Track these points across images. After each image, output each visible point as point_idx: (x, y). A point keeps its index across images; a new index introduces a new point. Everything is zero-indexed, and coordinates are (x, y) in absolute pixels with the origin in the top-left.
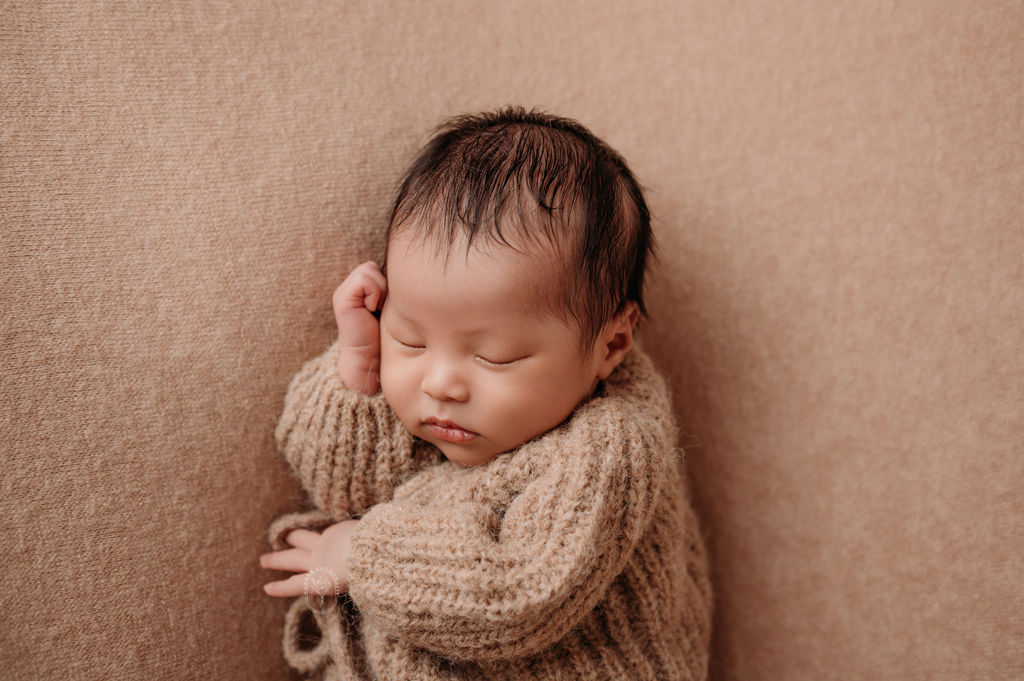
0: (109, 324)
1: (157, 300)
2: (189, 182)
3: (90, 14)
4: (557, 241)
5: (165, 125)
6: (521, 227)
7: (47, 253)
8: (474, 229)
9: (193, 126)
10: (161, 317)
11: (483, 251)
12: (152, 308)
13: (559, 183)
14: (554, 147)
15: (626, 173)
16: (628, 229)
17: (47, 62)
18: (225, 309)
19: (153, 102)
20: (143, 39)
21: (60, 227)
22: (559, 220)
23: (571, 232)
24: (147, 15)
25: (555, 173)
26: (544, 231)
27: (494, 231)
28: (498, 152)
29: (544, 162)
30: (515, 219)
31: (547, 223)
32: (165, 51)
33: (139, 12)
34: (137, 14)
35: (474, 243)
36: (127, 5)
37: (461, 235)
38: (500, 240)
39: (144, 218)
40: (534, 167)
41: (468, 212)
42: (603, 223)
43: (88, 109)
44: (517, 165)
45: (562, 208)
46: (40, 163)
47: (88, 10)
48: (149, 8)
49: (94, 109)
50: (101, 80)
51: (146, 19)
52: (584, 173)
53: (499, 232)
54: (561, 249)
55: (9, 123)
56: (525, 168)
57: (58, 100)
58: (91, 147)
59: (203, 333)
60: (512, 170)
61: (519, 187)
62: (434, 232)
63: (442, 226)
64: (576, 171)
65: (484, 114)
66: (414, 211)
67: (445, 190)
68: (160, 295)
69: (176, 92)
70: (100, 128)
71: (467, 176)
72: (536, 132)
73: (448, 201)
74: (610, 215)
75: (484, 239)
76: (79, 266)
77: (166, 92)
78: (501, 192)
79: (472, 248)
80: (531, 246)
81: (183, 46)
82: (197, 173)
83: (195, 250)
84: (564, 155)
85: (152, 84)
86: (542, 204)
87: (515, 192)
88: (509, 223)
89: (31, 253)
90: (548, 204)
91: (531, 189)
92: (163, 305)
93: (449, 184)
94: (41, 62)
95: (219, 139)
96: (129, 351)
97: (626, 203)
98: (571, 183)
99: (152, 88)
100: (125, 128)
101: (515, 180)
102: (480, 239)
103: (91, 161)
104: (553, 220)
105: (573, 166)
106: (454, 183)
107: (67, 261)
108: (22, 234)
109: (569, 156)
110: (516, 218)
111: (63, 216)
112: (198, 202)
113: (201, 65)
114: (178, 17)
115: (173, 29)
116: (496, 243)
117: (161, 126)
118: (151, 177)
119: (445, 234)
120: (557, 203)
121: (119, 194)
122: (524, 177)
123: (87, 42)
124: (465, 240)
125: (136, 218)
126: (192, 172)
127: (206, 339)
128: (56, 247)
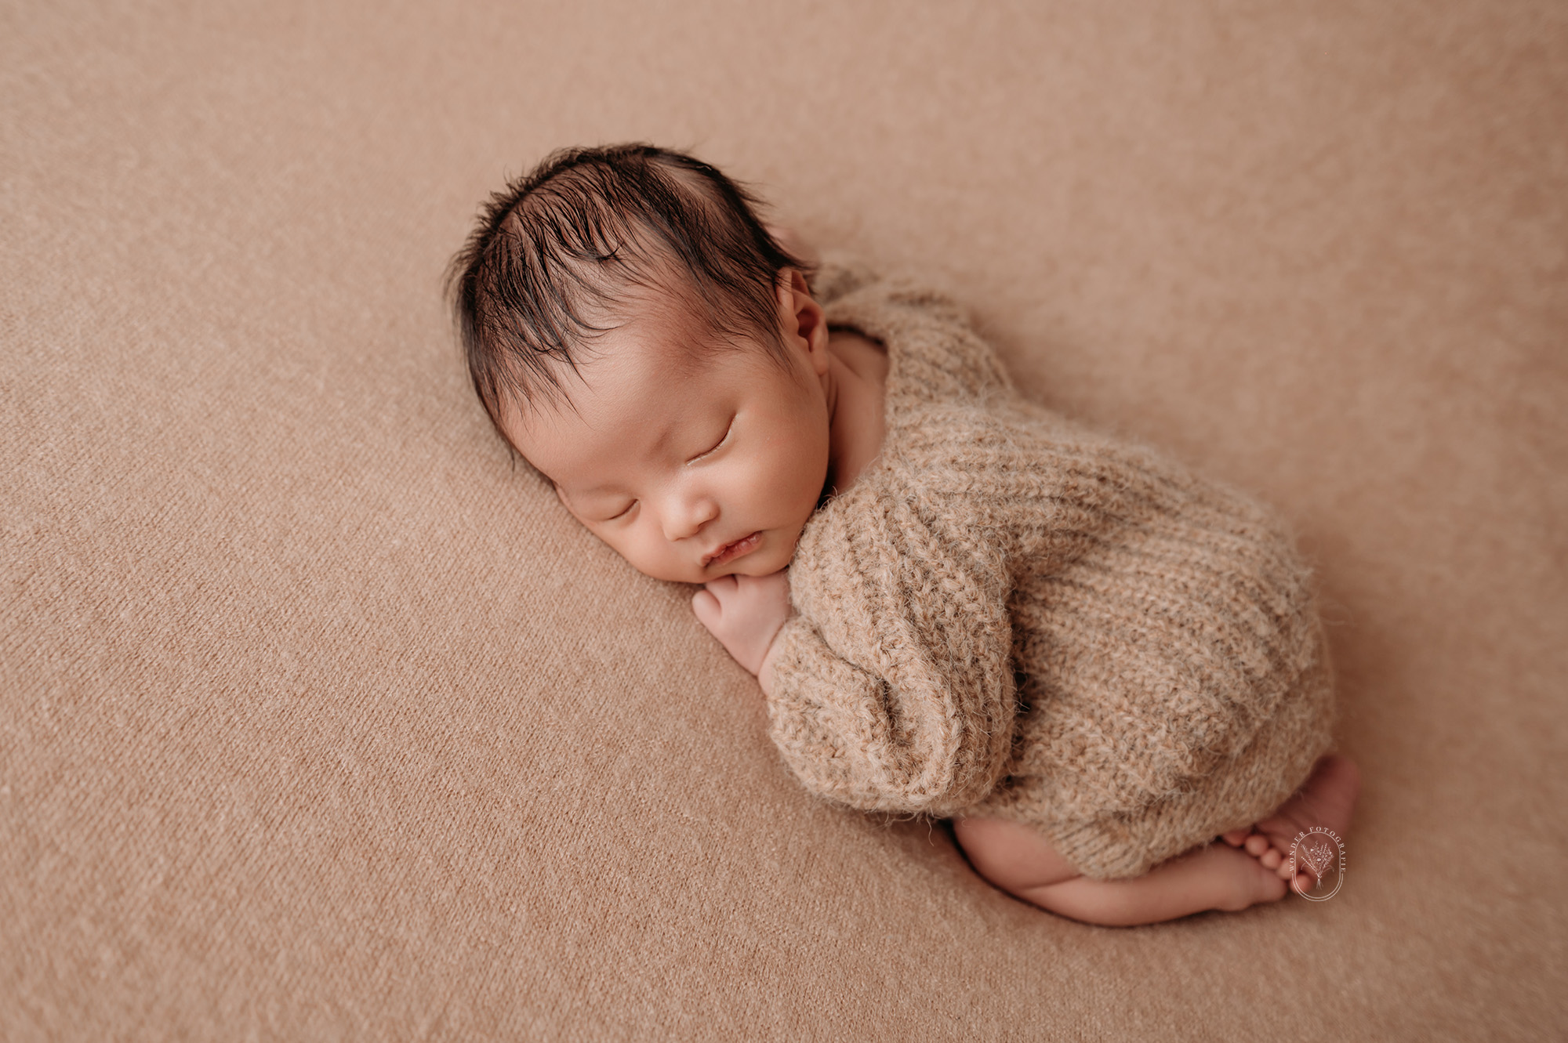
0: (579, 714)
1: (584, 651)
2: (473, 527)
3: (211, 490)
4: (649, 278)
5: (394, 506)
6: (602, 300)
7: (457, 719)
8: (562, 348)
9: (414, 482)
10: (606, 660)
11: (591, 360)
12: (588, 665)
13: (597, 223)
14: (558, 194)
15: (652, 152)
16: (707, 200)
17: (231, 566)
18: (636, 595)
19: (359, 499)
20: (281, 462)
21: (436, 687)
22: (631, 257)
23: (654, 256)
24: (256, 442)
25: (584, 217)
26: (630, 283)
27: (582, 331)
28: (513, 256)
29: (564, 219)
30: (590, 300)
31: (622, 270)
32: (310, 452)
33: (246, 445)
34: (247, 449)
35: (576, 361)
36: (228, 451)
37: (558, 366)
38: (598, 334)
39: (484, 601)
40: (558, 232)
41: (542, 339)
42: (677, 218)
43: (319, 565)
44: (541, 247)
45: (623, 243)
46: (347, 654)
47: (203, 488)
48: (249, 434)
49: (323, 560)
50: (294, 531)
51: (259, 445)
52: (610, 188)
53: (588, 327)
54: (660, 282)
55: (275, 651)
56: (552, 242)
57: (285, 586)
58: (365, 593)
59: (649, 633)
60: (542, 256)
61: (563, 265)
62: (532, 389)
63: (534, 378)
64: (602, 195)
65: (471, 238)
66: (498, 391)
67: (503, 341)
68: (580, 645)
69: (363, 472)
70: (350, 569)
71: (508, 306)
72: (532, 202)
73: (514, 348)
74: (676, 203)
75: (582, 348)
76: (495, 699)
77: (357, 480)
78: (552, 289)
79: (579, 367)
80: (631, 310)
81: (317, 433)
82: (469, 512)
83: (554, 575)
84: (576, 194)
85: (337, 487)
86: (602, 260)
87: (565, 274)
88: (587, 308)
89: (447, 734)
90: (605, 253)
91: (576, 255)
92: (592, 648)
93: (500, 331)
94: (226, 571)
95: (446, 469)
96: (621, 717)
97: (682, 180)
98: (608, 211)
99: (343, 490)
100: (368, 545)
101: (554, 263)
102: (578, 352)
103: (381, 605)
104: (626, 263)
105: (594, 194)
106: (505, 327)
107: (481, 707)
108: (418, 727)
109: (582, 189)
110: (590, 298)
111: (426, 675)
112: (501, 534)
113: (350, 431)
114: (281, 417)
115: (291, 431)
116: (597, 340)
117: (391, 510)
118: (443, 561)
119: (543, 381)
120: (613, 243)
121: (440, 605)
122: (559, 252)
123: (241, 515)
124: (567, 367)
125: (480, 607)
126: (464, 516)
127: (656, 636)
128: (457, 706)
